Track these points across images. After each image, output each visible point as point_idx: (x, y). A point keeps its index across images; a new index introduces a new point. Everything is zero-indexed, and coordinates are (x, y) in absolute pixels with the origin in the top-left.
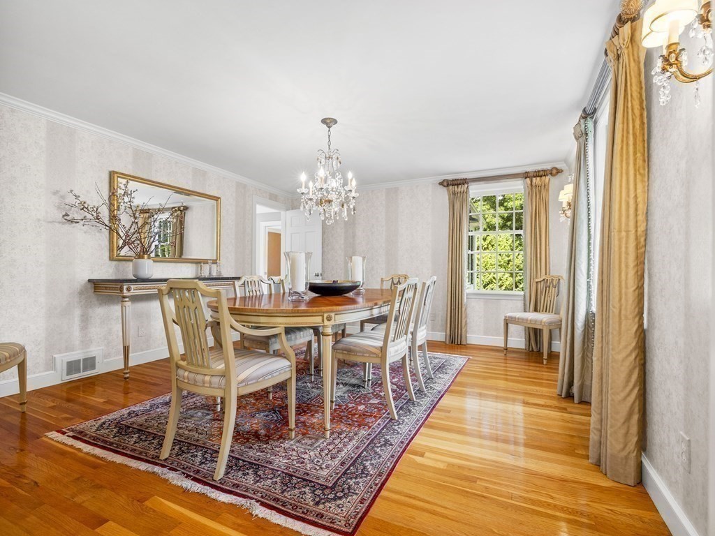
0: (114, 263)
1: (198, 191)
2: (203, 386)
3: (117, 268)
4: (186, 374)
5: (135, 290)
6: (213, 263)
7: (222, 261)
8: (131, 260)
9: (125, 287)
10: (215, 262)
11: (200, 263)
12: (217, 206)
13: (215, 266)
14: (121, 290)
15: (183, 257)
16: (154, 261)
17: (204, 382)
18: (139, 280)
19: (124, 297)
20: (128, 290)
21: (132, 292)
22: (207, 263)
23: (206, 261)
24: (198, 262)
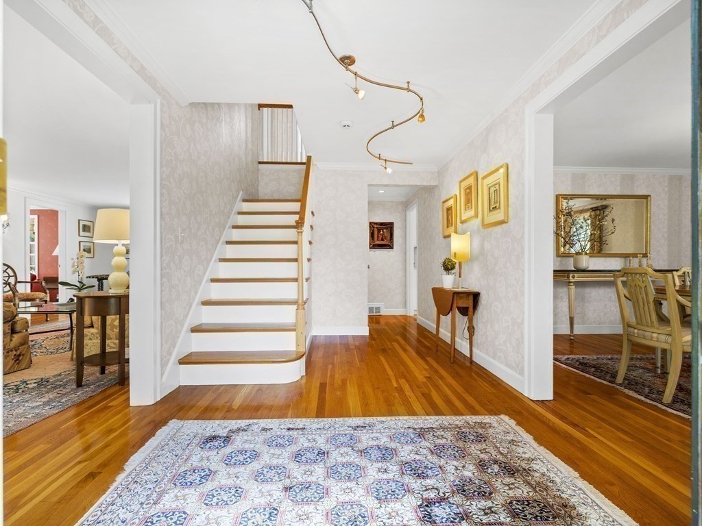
0: (559, 259)
1: (626, 194)
2: (651, 340)
3: (561, 262)
4: (636, 331)
5: (578, 277)
6: (643, 257)
7: (652, 255)
8: (573, 256)
9: (571, 275)
10: (645, 255)
11: (629, 257)
12: (647, 203)
13: (645, 259)
14: (568, 277)
15: (603, 252)
16: (590, 257)
17: (652, 337)
18: (578, 270)
19: (570, 282)
20: (573, 277)
21: (576, 279)
22: (637, 257)
23: (635, 255)
24: (626, 256)
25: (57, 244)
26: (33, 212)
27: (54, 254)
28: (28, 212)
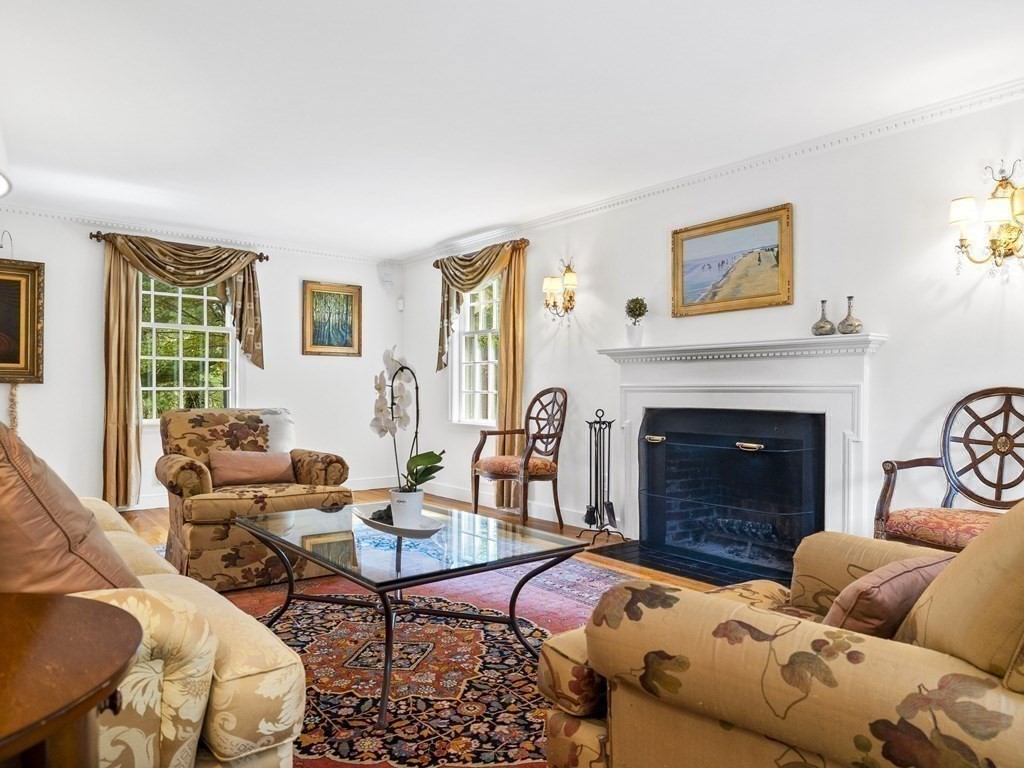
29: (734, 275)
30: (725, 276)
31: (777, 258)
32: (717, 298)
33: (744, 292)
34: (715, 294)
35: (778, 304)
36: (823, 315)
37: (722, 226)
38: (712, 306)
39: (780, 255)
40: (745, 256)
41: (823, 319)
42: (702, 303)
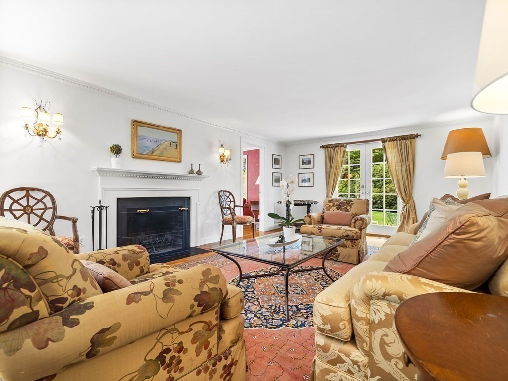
25: (259, 175)
26: (245, 153)
27: (257, 183)
28: (242, 153)
29: (161, 147)
30: (157, 147)
31: (176, 146)
32: (154, 154)
33: (165, 155)
34: (153, 153)
35: (175, 162)
36: (192, 168)
37: (156, 127)
38: (152, 157)
39: (177, 145)
40: (165, 142)
41: (192, 169)
42: (147, 154)
